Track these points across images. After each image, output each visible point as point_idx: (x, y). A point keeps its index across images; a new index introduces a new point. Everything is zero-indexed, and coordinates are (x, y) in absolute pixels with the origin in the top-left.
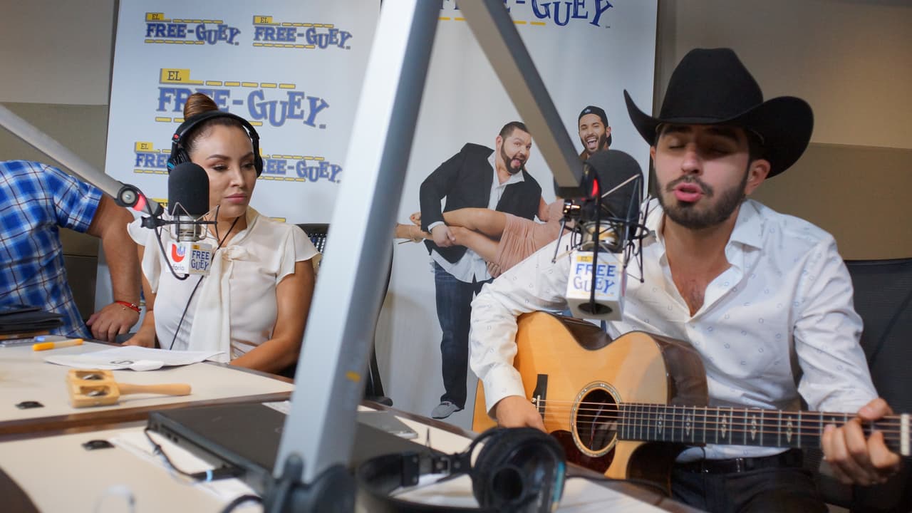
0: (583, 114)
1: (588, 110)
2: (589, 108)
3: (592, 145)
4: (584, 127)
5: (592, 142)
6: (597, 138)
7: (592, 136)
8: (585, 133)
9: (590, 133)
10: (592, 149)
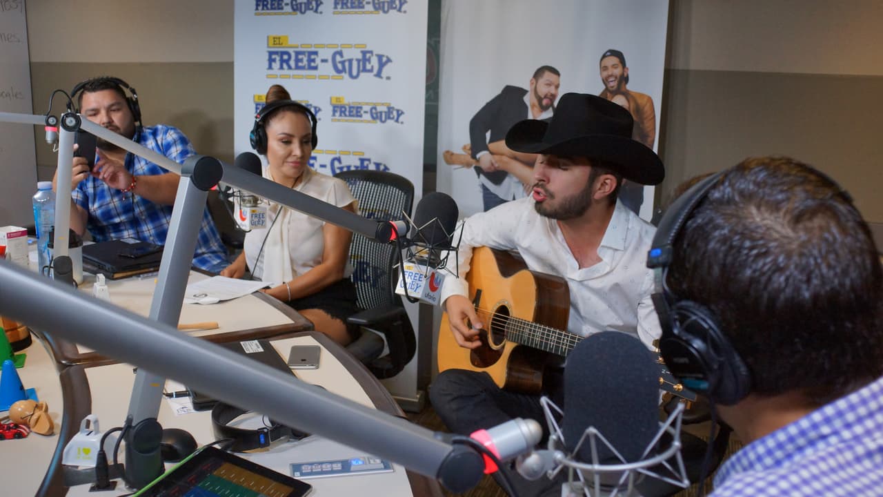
0: (604, 56)
1: (609, 54)
2: (610, 51)
3: (612, 84)
4: (604, 68)
5: (612, 81)
6: (616, 78)
7: (611, 76)
8: (605, 74)
9: (610, 73)
10: (612, 87)
